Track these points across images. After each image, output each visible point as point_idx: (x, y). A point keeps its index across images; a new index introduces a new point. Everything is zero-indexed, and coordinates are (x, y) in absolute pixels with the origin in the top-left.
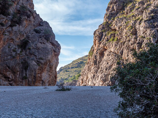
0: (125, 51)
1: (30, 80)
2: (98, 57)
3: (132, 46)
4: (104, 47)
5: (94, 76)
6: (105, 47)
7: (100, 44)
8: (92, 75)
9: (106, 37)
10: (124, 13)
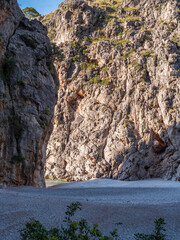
0: (135, 107)
1: (27, 162)
2: (66, 109)
3: (150, 102)
4: (78, 91)
5: (64, 146)
6: (81, 92)
7: (68, 82)
8: (59, 144)
9: (81, 73)
10: (102, 34)
